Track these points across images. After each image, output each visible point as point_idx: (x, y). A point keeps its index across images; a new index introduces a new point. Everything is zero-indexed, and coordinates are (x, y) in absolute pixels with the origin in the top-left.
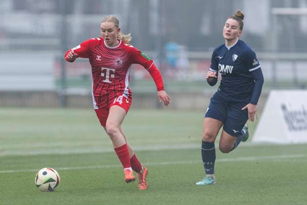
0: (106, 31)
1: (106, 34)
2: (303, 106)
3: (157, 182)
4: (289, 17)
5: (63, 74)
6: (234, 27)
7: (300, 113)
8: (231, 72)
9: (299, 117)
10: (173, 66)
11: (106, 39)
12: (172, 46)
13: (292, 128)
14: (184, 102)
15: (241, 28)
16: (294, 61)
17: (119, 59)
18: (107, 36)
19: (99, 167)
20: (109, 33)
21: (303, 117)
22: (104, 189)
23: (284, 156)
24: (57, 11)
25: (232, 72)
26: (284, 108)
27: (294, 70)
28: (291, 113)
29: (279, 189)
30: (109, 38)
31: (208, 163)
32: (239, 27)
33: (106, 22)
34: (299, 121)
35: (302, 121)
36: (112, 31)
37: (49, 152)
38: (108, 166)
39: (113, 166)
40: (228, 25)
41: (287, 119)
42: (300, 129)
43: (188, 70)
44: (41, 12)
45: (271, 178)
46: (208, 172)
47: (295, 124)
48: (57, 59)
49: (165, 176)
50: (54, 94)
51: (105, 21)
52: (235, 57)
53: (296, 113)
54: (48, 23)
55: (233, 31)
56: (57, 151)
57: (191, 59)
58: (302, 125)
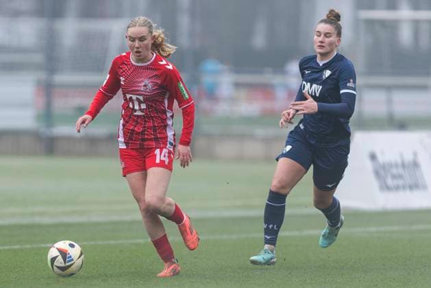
0: (137, 41)
1: (137, 44)
2: (401, 155)
3: (185, 266)
4: (383, 23)
5: (48, 105)
6: (328, 35)
7: (396, 166)
8: (317, 95)
9: (394, 171)
10: (212, 95)
11: (137, 52)
12: (210, 65)
13: (385, 187)
14: (226, 149)
15: (339, 34)
16: (389, 88)
17: (146, 81)
18: (138, 48)
19: (100, 243)
20: (140, 43)
21: (401, 171)
22: (106, 275)
23: (373, 229)
24: (39, 12)
25: (320, 95)
26: (373, 157)
27: (390, 102)
28: (384, 164)
29: (364, 278)
30: (140, 50)
31: (271, 226)
32: (336, 32)
33: (137, 28)
34: (394, 177)
35: (400, 177)
36: (145, 39)
37: (26, 221)
38: (112, 242)
39: (120, 242)
40: (318, 34)
41: (377, 173)
42: (397, 188)
43: (233, 100)
44: (16, 14)
45: (353, 261)
46: (268, 240)
47: (390, 182)
48: (39, 83)
49: (196, 258)
50: (35, 135)
51: (135, 26)
52: (328, 73)
53: (391, 165)
54: (27, 31)
55: (327, 40)
56: (37, 220)
57: (237, 85)
58: (400, 182)
